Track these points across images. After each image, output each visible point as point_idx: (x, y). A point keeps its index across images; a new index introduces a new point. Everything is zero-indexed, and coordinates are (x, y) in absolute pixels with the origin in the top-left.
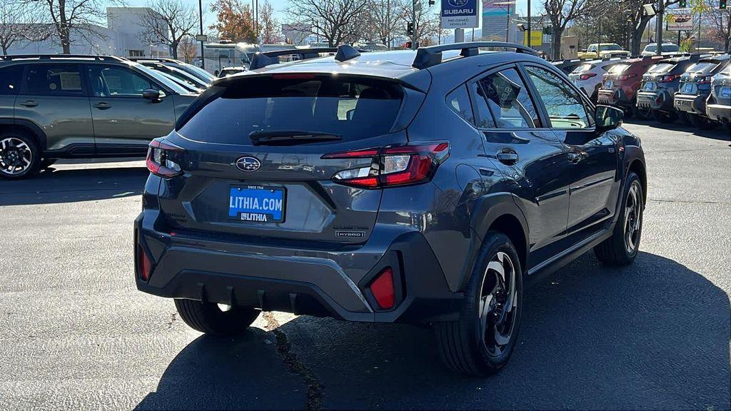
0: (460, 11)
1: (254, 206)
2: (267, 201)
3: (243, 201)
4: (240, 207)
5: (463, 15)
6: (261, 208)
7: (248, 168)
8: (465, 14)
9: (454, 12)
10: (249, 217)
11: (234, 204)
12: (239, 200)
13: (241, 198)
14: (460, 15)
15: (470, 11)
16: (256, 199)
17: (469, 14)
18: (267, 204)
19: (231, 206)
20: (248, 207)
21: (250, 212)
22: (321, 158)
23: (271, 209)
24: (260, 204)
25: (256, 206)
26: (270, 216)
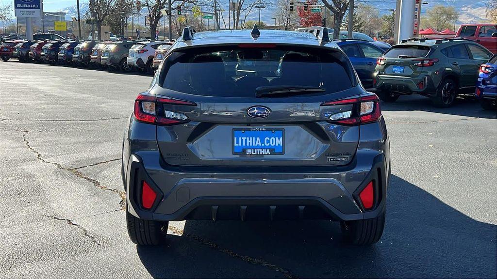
0: (29, 6)
1: (257, 144)
2: (269, 139)
3: (246, 140)
4: (244, 145)
5: (31, 8)
6: (263, 145)
7: (259, 115)
8: (32, 8)
9: (24, 6)
10: (254, 152)
11: (238, 143)
12: (242, 140)
13: (244, 138)
14: (29, 8)
15: (36, 6)
16: (258, 138)
17: (35, 8)
18: (268, 141)
19: (236, 145)
20: (251, 145)
21: (254, 148)
22: (321, 105)
23: (272, 145)
24: (263, 142)
25: (259, 143)
26: (272, 150)
